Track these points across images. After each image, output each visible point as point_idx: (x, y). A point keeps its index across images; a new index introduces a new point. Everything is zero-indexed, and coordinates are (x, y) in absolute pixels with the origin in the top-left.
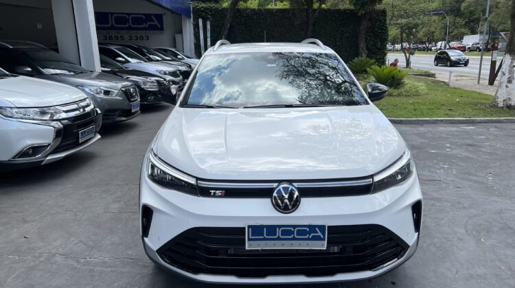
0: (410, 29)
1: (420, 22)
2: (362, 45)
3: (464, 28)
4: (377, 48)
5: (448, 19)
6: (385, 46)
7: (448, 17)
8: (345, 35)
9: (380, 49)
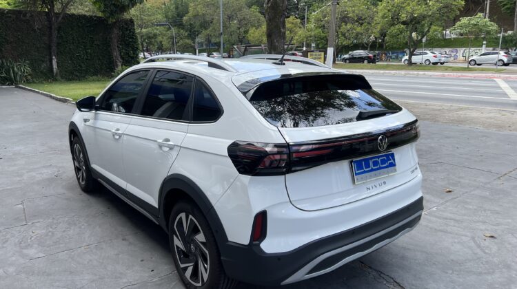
0: (149, 38)
1: (158, 32)
2: (116, 53)
3: (188, 38)
4: (129, 56)
5: (174, 31)
6: (137, 55)
7: (173, 28)
8: (95, 43)
9: (132, 58)
